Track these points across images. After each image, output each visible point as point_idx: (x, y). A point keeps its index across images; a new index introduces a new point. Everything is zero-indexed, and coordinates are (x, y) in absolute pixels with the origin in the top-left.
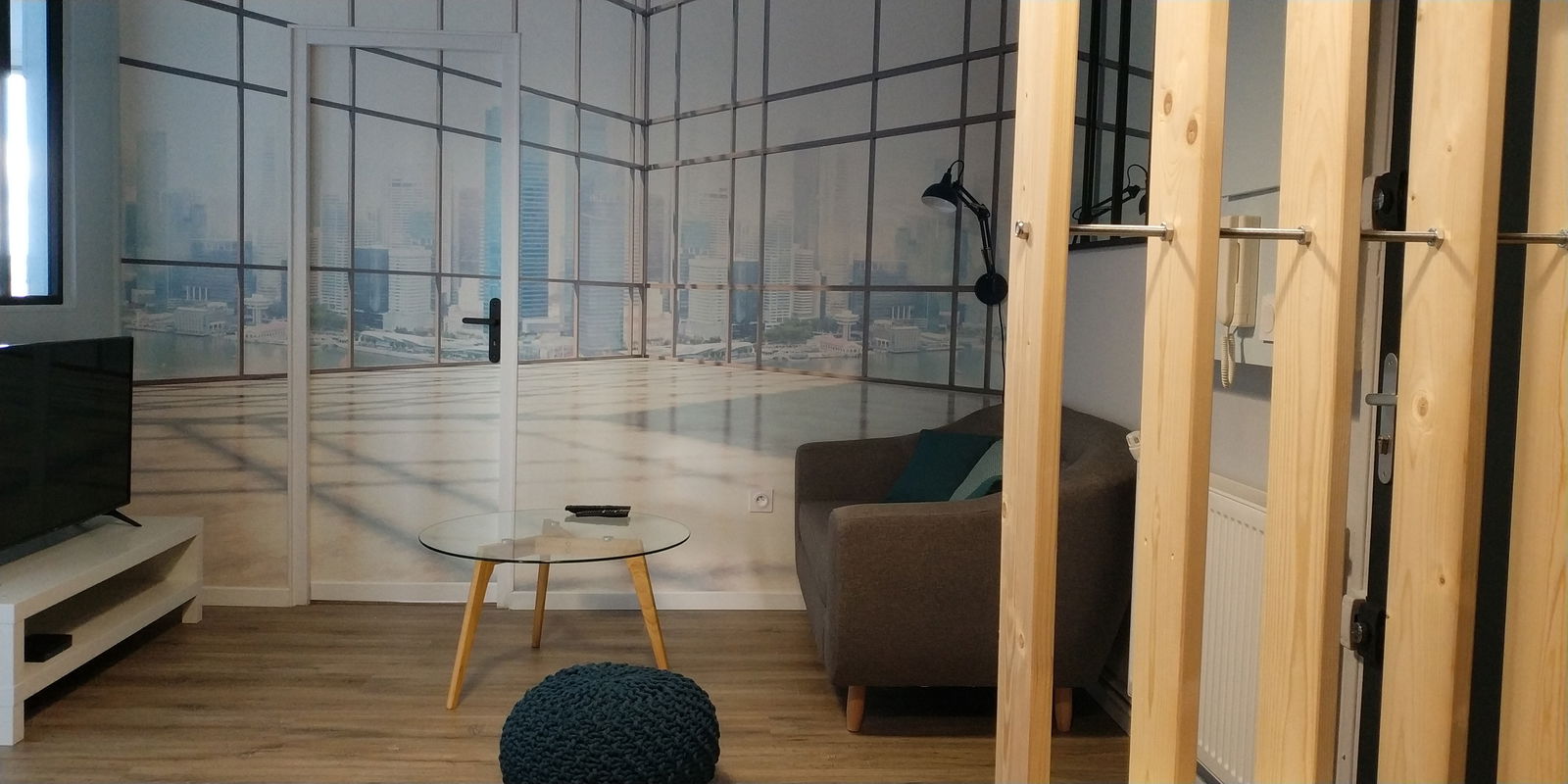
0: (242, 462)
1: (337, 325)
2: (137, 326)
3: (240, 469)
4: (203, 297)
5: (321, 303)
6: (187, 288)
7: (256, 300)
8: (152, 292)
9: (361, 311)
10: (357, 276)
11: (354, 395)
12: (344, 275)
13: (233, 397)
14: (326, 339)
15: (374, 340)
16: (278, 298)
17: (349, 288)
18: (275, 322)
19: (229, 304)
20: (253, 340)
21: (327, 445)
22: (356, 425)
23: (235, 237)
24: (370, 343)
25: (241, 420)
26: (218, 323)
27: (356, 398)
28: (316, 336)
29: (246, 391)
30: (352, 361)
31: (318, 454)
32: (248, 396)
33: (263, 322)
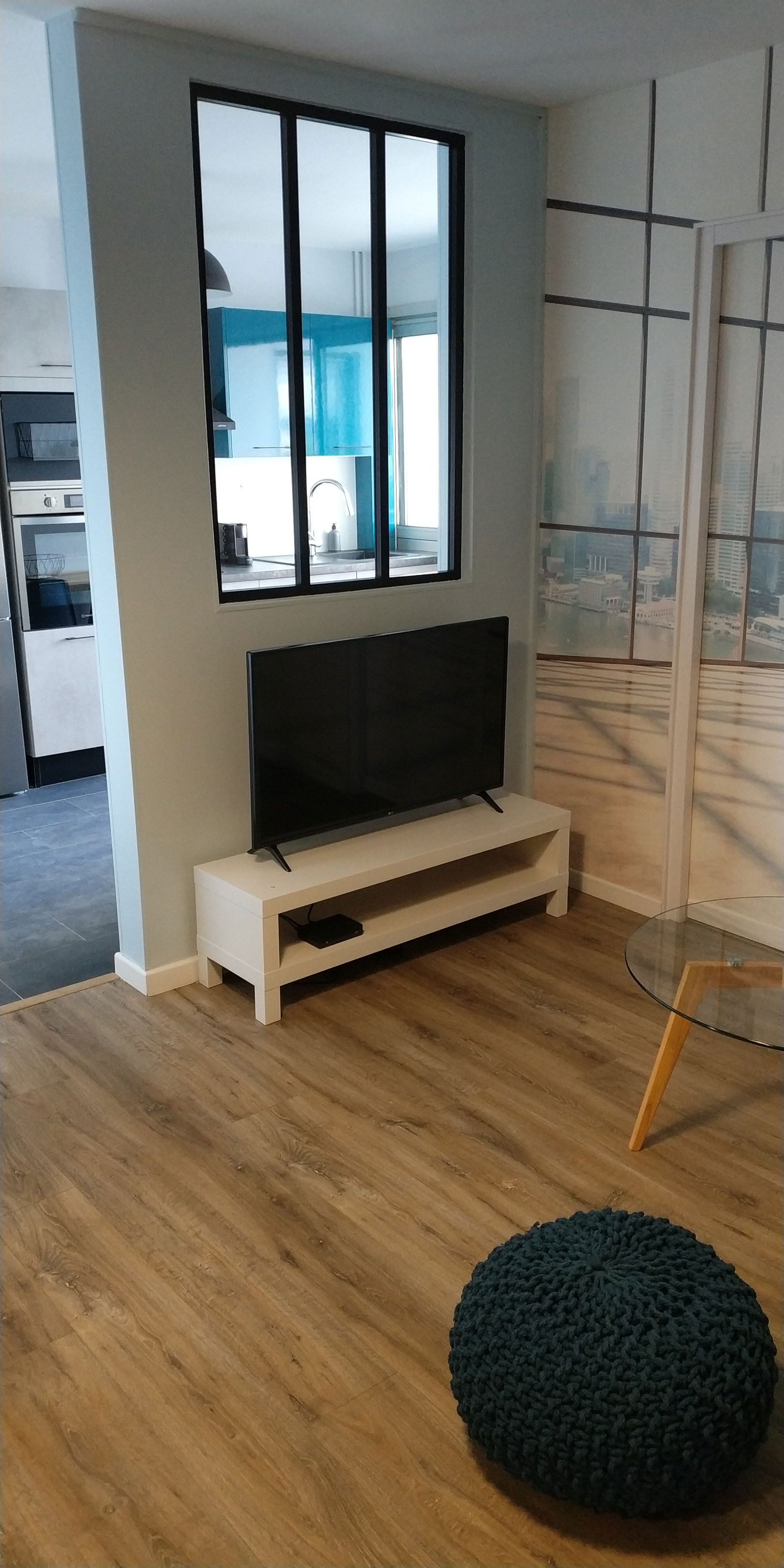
0: (627, 756)
1: (733, 608)
2: (549, 597)
3: (625, 762)
4: (603, 567)
5: (717, 578)
6: (590, 557)
7: (649, 574)
8: (562, 560)
9: (757, 591)
10: (757, 548)
11: (743, 695)
12: (741, 545)
13: (621, 682)
14: (718, 623)
15: (768, 629)
16: (669, 572)
17: (746, 562)
18: (665, 601)
19: (624, 577)
20: (643, 620)
21: (711, 749)
22: (744, 732)
23: (633, 501)
24: (764, 632)
25: (628, 709)
26: (614, 599)
27: (744, 699)
28: (710, 619)
29: (634, 678)
30: (743, 654)
31: (703, 759)
32: (635, 683)
33: (654, 600)
